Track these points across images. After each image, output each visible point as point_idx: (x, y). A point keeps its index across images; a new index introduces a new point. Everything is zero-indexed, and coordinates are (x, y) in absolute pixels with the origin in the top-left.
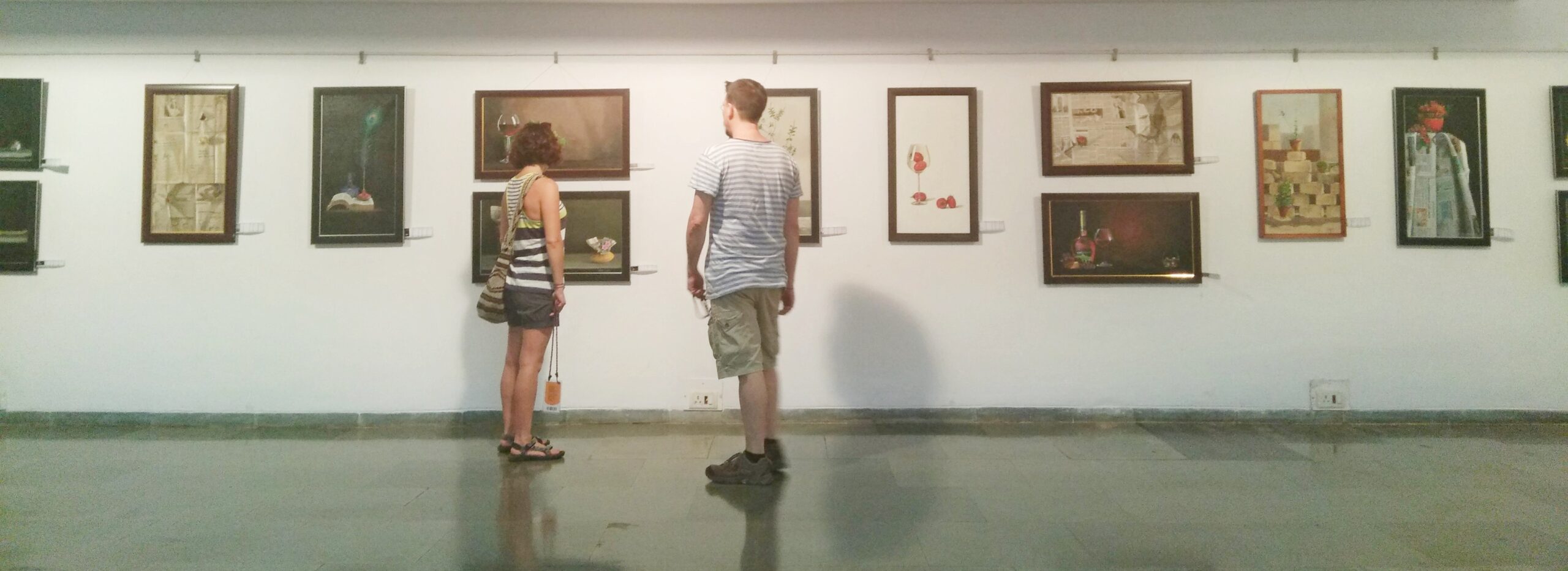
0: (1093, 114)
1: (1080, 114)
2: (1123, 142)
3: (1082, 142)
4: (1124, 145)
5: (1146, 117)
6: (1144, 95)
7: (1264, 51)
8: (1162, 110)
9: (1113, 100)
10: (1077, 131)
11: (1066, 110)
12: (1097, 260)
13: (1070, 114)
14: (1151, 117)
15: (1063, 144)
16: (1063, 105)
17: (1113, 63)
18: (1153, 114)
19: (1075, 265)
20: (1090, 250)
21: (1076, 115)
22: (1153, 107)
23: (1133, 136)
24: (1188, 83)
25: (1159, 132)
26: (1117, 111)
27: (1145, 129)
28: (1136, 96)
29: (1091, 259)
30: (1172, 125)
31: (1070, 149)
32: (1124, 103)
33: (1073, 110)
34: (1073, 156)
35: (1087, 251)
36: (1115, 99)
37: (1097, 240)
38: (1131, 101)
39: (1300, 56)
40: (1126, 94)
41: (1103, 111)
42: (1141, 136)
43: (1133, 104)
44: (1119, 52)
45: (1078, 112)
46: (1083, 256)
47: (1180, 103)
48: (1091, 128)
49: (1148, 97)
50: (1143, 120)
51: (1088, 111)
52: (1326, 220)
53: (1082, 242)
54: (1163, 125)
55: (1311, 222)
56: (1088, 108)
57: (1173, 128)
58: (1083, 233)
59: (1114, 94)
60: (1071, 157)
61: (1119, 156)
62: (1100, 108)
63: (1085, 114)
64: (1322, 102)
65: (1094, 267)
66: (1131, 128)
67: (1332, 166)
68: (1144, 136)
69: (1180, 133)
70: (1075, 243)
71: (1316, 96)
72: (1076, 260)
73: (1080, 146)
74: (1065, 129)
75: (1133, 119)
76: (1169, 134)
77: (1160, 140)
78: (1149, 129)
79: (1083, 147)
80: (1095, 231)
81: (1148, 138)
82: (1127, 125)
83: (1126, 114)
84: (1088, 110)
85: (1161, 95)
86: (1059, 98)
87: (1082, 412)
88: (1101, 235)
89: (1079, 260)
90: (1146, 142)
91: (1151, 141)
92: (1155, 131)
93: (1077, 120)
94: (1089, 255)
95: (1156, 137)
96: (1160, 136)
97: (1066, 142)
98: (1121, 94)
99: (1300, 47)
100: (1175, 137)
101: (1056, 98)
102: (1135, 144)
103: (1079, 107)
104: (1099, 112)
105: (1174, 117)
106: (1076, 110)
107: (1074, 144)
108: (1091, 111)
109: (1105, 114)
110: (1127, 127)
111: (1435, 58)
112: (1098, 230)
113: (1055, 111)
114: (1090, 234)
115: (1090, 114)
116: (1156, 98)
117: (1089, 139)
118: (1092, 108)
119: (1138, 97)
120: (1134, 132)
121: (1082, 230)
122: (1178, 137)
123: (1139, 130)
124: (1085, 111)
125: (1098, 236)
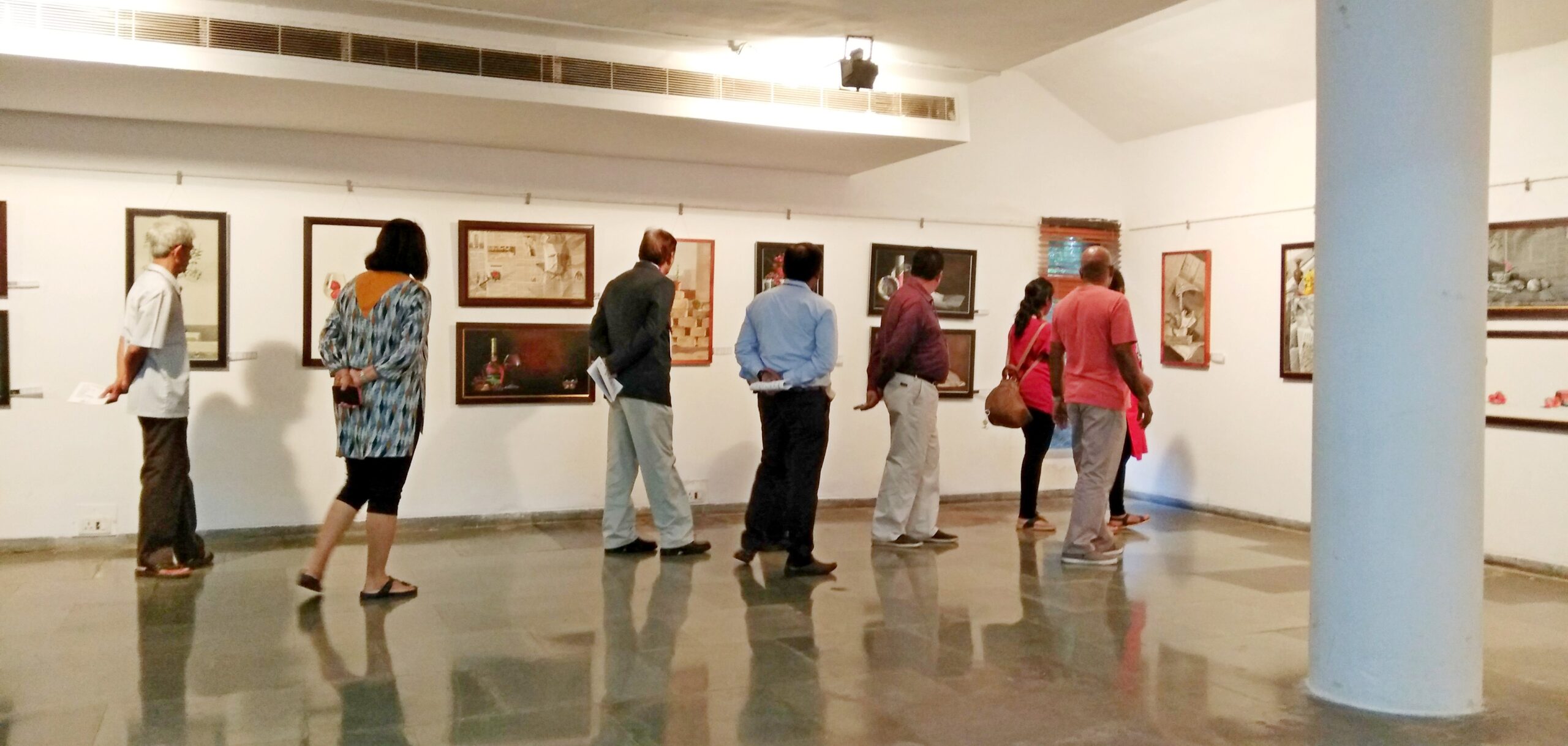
0: (507, 251)
1: (494, 251)
2: (533, 278)
3: (496, 276)
4: (534, 280)
5: (553, 256)
6: (553, 235)
7: (655, 204)
8: (568, 251)
9: (525, 239)
10: (492, 266)
11: (482, 246)
12: (504, 384)
13: (485, 251)
14: (558, 256)
15: (478, 277)
16: (480, 241)
17: (527, 206)
18: (560, 252)
19: (485, 387)
20: (500, 374)
21: (492, 251)
22: (560, 247)
23: (542, 272)
24: (591, 227)
25: (565, 270)
26: (529, 249)
27: (553, 266)
28: (545, 236)
29: (500, 381)
30: (576, 264)
31: (485, 282)
32: (534, 242)
33: (488, 247)
34: (487, 289)
35: (497, 375)
36: (526, 238)
37: (506, 365)
38: (541, 241)
39: (684, 210)
40: (537, 235)
41: (516, 249)
42: (548, 272)
43: (542, 244)
44: (532, 195)
45: (493, 249)
46: (492, 379)
47: (583, 245)
48: (504, 264)
49: (557, 238)
50: (552, 259)
51: (502, 249)
52: (696, 349)
53: (492, 366)
54: (568, 264)
55: (686, 351)
56: (501, 245)
57: (579, 266)
58: (494, 358)
59: (526, 234)
60: (485, 289)
61: (529, 290)
62: (513, 245)
63: (498, 251)
64: (699, 252)
65: (502, 389)
66: (541, 265)
67: (704, 304)
68: (551, 273)
69: (583, 271)
70: (486, 367)
71: (695, 245)
72: (487, 383)
73: (494, 281)
74: (481, 263)
75: (542, 257)
76: (573, 272)
77: (566, 277)
78: (556, 266)
79: (497, 280)
80: (505, 357)
81: (556, 275)
82: (538, 263)
83: (536, 253)
84: (502, 247)
85: (568, 236)
86: (476, 235)
87: (486, 518)
88: (509, 361)
89: (489, 383)
90: (554, 277)
91: (557, 278)
92: (562, 269)
93: (492, 256)
94: (499, 378)
95: (562, 274)
96: (566, 274)
97: (482, 276)
98: (532, 234)
99: (684, 203)
100: (579, 274)
101: (472, 234)
102: (544, 279)
103: (493, 244)
104: (512, 250)
105: (578, 257)
106: (491, 247)
107: (489, 279)
108: (505, 248)
109: (517, 252)
110: (537, 264)
111: (789, 218)
112: (507, 356)
113: (471, 247)
114: (500, 360)
115: (503, 251)
116: (564, 238)
117: (502, 274)
118: (506, 246)
119: (548, 237)
120: (544, 270)
121: (493, 356)
122: (581, 275)
123: (548, 267)
124: (499, 248)
125: (507, 361)
